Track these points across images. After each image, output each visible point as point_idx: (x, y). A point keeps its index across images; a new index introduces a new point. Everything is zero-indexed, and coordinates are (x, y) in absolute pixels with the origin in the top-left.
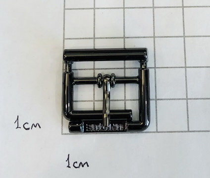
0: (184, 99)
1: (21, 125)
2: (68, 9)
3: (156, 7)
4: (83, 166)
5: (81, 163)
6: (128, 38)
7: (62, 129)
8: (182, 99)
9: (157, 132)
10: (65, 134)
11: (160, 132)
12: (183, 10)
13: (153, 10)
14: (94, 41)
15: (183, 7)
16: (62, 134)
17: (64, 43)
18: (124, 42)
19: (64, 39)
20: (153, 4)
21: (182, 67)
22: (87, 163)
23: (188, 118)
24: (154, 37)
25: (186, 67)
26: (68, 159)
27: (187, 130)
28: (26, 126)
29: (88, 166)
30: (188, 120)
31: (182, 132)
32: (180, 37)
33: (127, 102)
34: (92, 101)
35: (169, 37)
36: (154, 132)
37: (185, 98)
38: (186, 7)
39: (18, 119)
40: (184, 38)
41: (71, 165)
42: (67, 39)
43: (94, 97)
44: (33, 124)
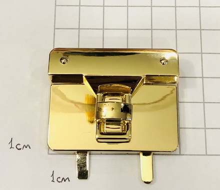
1: (14, 146)
4: (65, 181)
5: (63, 178)
10: (51, 154)
16: (49, 154)
22: (68, 178)
26: (53, 175)
28: (19, 147)
29: (69, 181)
39: (11, 141)
41: (55, 180)
44: (24, 146)
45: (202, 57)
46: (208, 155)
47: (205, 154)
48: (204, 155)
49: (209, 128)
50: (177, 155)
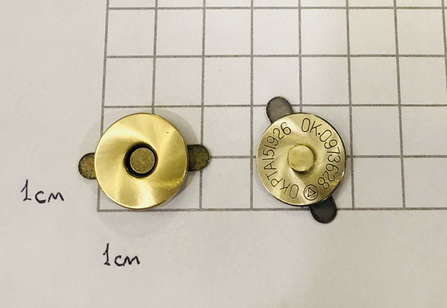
1: (31, 195)
2: (113, 9)
3: (256, 8)
4: (130, 263)
5: (127, 258)
6: (209, 56)
7: (98, 203)
9: (252, 209)
10: (104, 211)
11: (257, 210)
13: (252, 12)
14: (154, 61)
16: (99, 211)
17: (105, 64)
18: (203, 64)
19: (106, 57)
20: (252, 3)
22: (136, 257)
24: (252, 56)
26: (107, 251)
28: (40, 197)
29: (138, 263)
32: (294, 56)
35: (276, 56)
36: (247, 210)
38: (305, 8)
39: (26, 185)
41: (111, 261)
42: (111, 57)
44: (52, 194)
45: (395, 14)
46: (408, 209)
47: (401, 206)
48: (400, 209)
49: (409, 157)
50: (348, 209)
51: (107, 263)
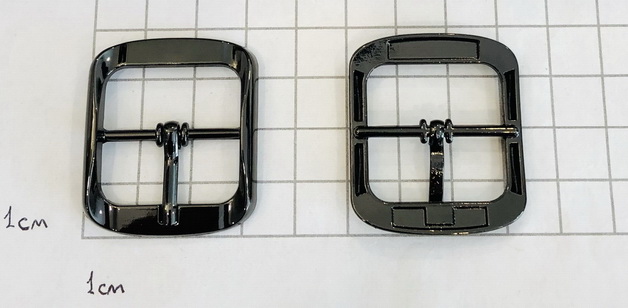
0: (290, 182)
1: (14, 222)
2: (101, 30)
3: (251, 29)
4: (114, 292)
5: (112, 286)
7: (83, 230)
8: (288, 182)
10: (89, 238)
11: (247, 236)
12: (296, 33)
13: (246, 33)
14: (143, 84)
15: (296, 28)
16: (83, 238)
18: (194, 87)
20: (247, 23)
21: (289, 129)
23: (295, 213)
25: (296, 129)
26: (91, 279)
27: (292, 233)
28: (24, 224)
29: (123, 291)
30: (295, 217)
31: (283, 236)
32: (289, 78)
33: (193, 186)
34: (134, 184)
36: (237, 236)
37: (293, 179)
38: (302, 28)
39: (10, 212)
40: (296, 81)
41: (95, 289)
43: (139, 177)
44: (35, 221)
49: (407, 181)
50: (342, 236)
51: (91, 292)
